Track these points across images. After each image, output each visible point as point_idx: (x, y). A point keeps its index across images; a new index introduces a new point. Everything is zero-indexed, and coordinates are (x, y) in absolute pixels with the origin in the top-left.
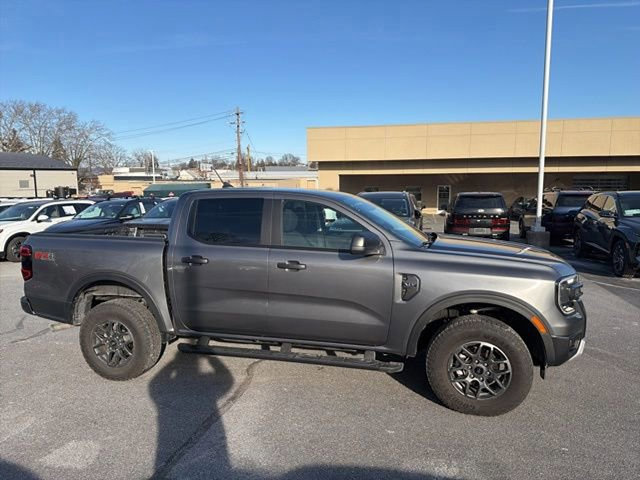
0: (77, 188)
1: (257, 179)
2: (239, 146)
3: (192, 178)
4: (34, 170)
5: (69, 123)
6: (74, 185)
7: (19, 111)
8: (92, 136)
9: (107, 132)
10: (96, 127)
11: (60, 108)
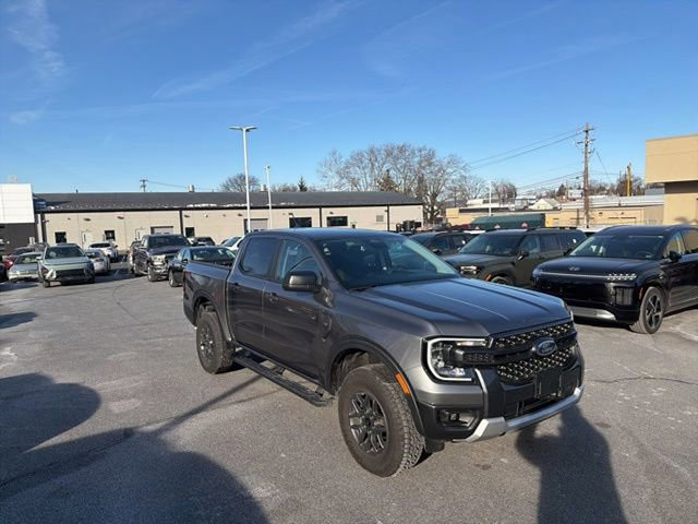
0: (422, 221)
1: (620, 206)
2: (586, 168)
3: (551, 207)
4: (388, 205)
5: (429, 159)
6: (420, 219)
7: (389, 154)
8: (449, 170)
9: (463, 165)
10: (453, 161)
11: (421, 146)
